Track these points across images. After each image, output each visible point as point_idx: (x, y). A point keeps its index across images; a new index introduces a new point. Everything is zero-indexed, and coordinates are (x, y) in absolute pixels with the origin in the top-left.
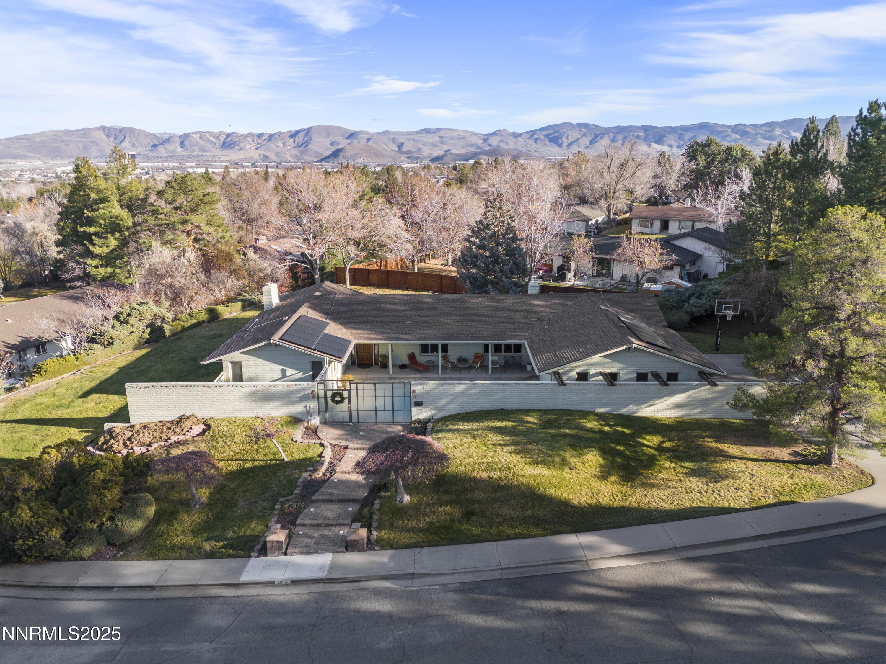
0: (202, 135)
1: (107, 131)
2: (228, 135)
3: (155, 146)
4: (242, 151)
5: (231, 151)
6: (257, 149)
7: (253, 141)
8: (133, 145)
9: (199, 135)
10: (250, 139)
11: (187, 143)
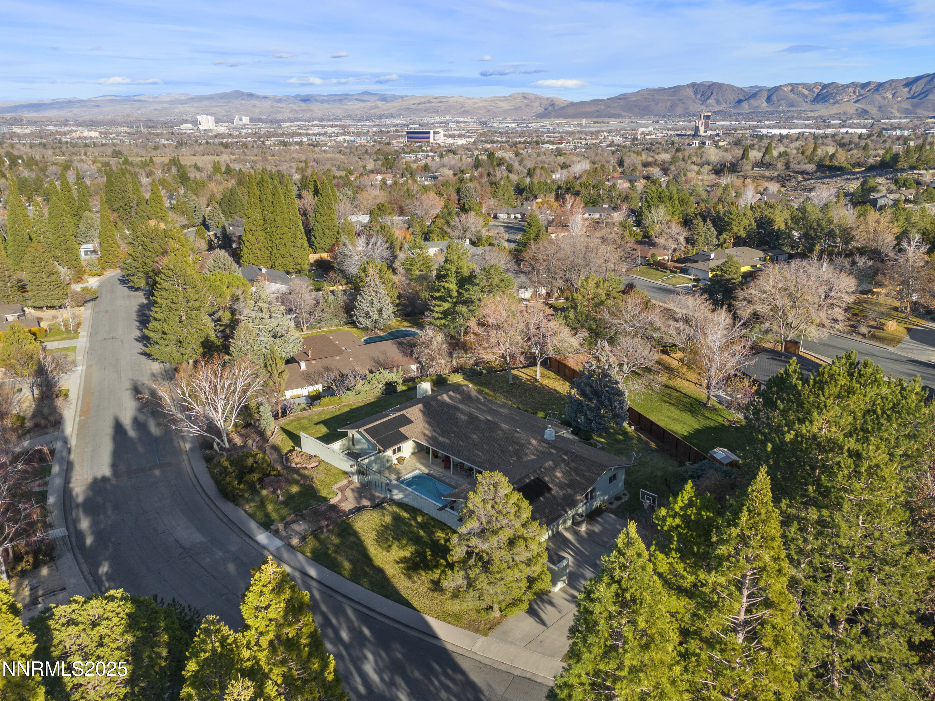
0: (794, 87)
1: (696, 87)
2: (825, 86)
3: (740, 102)
4: (837, 105)
5: (823, 105)
6: (855, 102)
7: (854, 92)
8: (718, 103)
9: (790, 88)
10: (851, 90)
11: (774, 98)
